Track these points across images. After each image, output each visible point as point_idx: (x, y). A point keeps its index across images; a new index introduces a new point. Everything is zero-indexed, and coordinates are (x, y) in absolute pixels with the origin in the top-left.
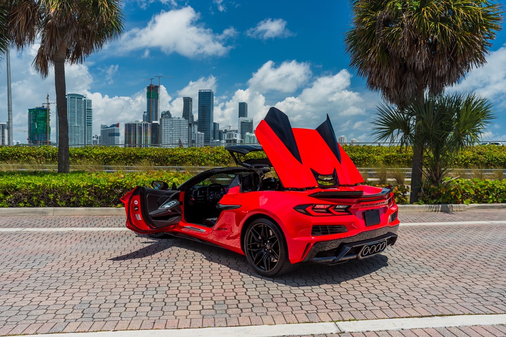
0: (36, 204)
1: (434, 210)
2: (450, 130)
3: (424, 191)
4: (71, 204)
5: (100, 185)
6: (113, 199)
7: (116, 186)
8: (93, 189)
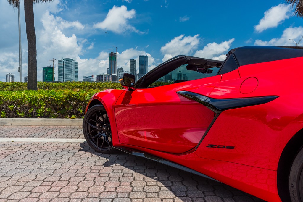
4: (30, 115)
5: (56, 97)
6: (68, 110)
7: (71, 98)
8: (49, 101)
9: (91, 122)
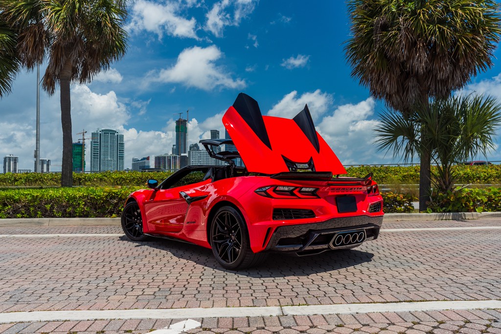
0: (33, 214)
1: (444, 218)
2: (458, 135)
3: (433, 199)
4: (68, 215)
5: (95, 195)
6: (108, 209)
7: (112, 196)
8: (88, 199)
9: (128, 216)
